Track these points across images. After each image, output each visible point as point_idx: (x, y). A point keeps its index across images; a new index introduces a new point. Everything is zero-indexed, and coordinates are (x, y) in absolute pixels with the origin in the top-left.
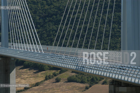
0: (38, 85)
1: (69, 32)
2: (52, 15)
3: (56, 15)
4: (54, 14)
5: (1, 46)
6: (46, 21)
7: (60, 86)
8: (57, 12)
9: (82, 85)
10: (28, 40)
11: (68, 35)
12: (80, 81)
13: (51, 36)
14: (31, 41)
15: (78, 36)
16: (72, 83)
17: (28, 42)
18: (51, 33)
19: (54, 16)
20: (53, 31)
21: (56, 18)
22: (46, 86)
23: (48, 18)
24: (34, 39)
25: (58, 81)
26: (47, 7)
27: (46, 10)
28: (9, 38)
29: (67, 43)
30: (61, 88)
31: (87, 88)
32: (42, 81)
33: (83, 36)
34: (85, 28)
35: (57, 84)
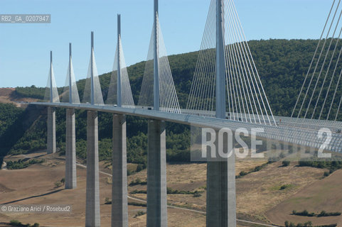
0: (258, 170)
1: (302, 97)
2: (278, 74)
3: (283, 74)
4: (280, 73)
5: (216, 116)
6: (270, 82)
7: (289, 172)
8: (284, 70)
9: (318, 171)
10: (246, 107)
11: (301, 102)
12: (317, 165)
13: (276, 102)
14: (250, 109)
15: (313, 103)
16: (305, 167)
17: (246, 110)
18: (277, 98)
19: (281, 76)
20: (279, 96)
21: (284, 77)
22: (270, 171)
23: (272, 79)
24: (254, 107)
25: (285, 164)
26: (270, 63)
27: (269, 67)
28: (227, 107)
29: (298, 112)
30: (290, 173)
31: (326, 175)
32: (264, 165)
33: (321, 104)
34: (324, 92)
35: (285, 168)
